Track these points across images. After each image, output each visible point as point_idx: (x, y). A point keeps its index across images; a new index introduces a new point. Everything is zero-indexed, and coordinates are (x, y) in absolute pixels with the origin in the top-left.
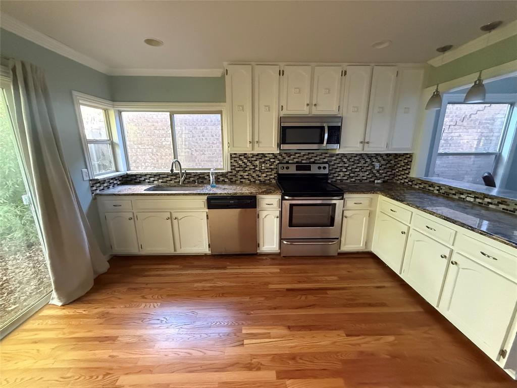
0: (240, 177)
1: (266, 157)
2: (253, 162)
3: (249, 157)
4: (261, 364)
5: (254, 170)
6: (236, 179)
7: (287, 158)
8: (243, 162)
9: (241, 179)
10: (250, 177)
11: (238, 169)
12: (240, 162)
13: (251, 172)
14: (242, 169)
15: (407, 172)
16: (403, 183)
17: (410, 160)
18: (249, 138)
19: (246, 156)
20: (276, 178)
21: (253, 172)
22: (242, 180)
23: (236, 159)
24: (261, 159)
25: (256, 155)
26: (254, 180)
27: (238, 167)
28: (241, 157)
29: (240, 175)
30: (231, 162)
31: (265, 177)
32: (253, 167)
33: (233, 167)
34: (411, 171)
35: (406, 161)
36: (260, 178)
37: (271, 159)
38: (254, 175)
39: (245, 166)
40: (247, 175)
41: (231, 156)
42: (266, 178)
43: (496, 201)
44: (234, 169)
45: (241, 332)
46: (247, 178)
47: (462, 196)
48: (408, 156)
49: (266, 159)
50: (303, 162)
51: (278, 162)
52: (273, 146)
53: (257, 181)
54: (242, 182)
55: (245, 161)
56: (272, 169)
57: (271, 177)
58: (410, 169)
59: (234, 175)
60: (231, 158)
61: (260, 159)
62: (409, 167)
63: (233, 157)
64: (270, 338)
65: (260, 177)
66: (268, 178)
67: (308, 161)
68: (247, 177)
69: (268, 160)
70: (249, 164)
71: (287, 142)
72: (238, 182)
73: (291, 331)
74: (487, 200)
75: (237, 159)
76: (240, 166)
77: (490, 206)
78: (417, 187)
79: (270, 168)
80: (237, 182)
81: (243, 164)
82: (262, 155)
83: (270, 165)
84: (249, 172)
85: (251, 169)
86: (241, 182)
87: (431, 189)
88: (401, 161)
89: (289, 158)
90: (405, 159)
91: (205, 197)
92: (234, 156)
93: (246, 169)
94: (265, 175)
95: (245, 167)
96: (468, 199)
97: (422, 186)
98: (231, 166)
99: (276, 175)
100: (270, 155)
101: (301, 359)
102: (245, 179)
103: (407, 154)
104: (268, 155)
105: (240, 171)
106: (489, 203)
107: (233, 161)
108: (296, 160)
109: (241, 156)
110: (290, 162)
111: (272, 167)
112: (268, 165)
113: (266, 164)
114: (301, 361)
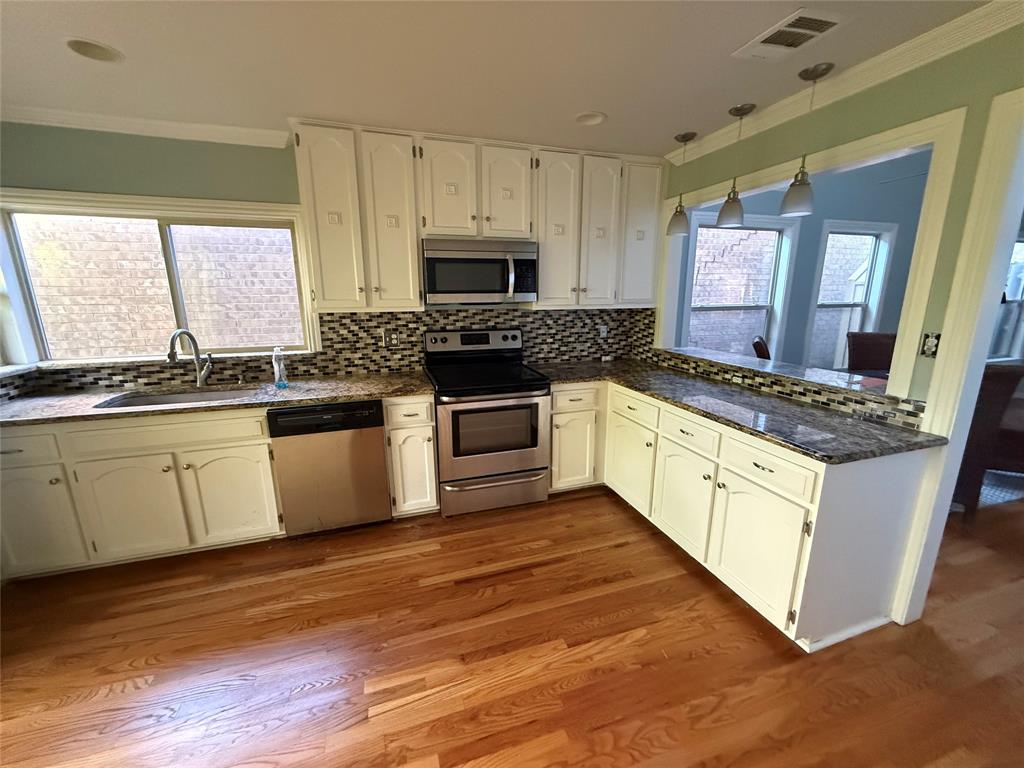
0: (346, 363)
1: (400, 319)
2: (372, 331)
3: (363, 321)
4: (408, 749)
5: (374, 347)
6: (336, 366)
7: (442, 322)
8: (349, 332)
9: (346, 366)
10: (367, 363)
11: (340, 346)
12: (344, 332)
13: (369, 351)
14: (347, 346)
15: (649, 340)
16: (645, 360)
17: (652, 319)
18: (358, 282)
19: (355, 318)
20: (423, 362)
21: (374, 351)
22: (349, 369)
23: (332, 325)
24: (389, 323)
25: (378, 316)
26: (376, 368)
27: (339, 342)
28: (344, 321)
29: (346, 359)
30: (322, 333)
31: (400, 360)
32: (373, 341)
33: (328, 343)
34: (655, 338)
35: (646, 321)
36: (388, 364)
37: (410, 322)
38: (376, 357)
39: (355, 339)
40: (360, 359)
41: (321, 318)
42: (402, 363)
43: (768, 380)
44: (329, 347)
45: (362, 693)
46: (361, 365)
47: (727, 376)
48: (649, 313)
49: (400, 323)
50: (474, 327)
51: (425, 328)
52: (412, 297)
53: (382, 370)
54: (350, 372)
55: (355, 328)
56: (414, 344)
57: (413, 359)
58: (653, 334)
59: (330, 360)
60: (322, 322)
61: (386, 323)
62: (651, 331)
63: (325, 321)
64: (424, 688)
65: (389, 360)
66: (406, 362)
67: (484, 326)
68: (361, 362)
69: (404, 326)
70: (362, 334)
71: (438, 289)
72: (343, 373)
73: (467, 664)
75: (336, 325)
76: (344, 340)
77: (763, 389)
78: (665, 365)
79: (409, 342)
80: (338, 373)
81: (350, 336)
82: (390, 316)
83: (408, 336)
84: (365, 352)
85: (369, 344)
86: (347, 373)
87: (685, 366)
88: (639, 321)
89: (446, 321)
90: (645, 318)
91: (264, 412)
92: (329, 318)
93: (358, 345)
94: (399, 356)
95: (355, 342)
96: (735, 380)
97: (672, 363)
98: (323, 340)
99: (422, 355)
100: (406, 316)
101: (487, 715)
102: (357, 366)
103: (647, 309)
104: (402, 316)
105: (344, 349)
106: (762, 384)
107: (325, 329)
108: (459, 324)
109: (344, 318)
110: (448, 328)
111: (413, 339)
112: (404, 336)
113: (401, 333)
114: (488, 719)
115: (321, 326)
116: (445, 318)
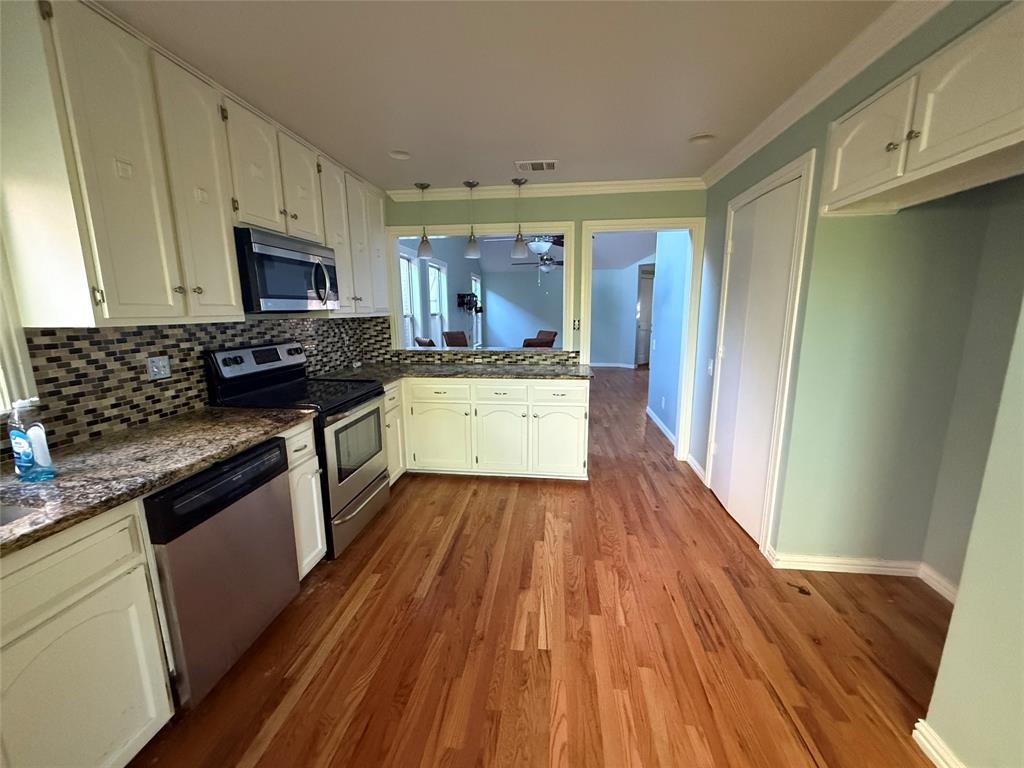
0: (90, 418)
1: (167, 337)
2: (128, 358)
3: (112, 342)
5: (135, 384)
6: (70, 428)
7: (220, 337)
8: (88, 356)
9: (90, 424)
10: (126, 411)
11: (75, 389)
12: (78, 363)
13: (127, 391)
14: (87, 388)
15: (384, 344)
16: (383, 361)
17: (386, 325)
18: (169, 280)
19: (97, 338)
20: (205, 395)
21: (134, 390)
22: (96, 428)
23: (53, 353)
24: (153, 343)
25: (135, 334)
26: (141, 416)
27: (72, 384)
28: (77, 345)
29: (88, 412)
30: (36, 369)
31: (174, 397)
32: (132, 374)
33: (50, 387)
34: (393, 341)
35: (379, 328)
36: (158, 406)
37: (181, 341)
38: (139, 399)
39: (100, 373)
40: (113, 406)
41: (29, 341)
42: (177, 402)
44: (51, 394)
45: (522, 652)
46: (116, 417)
47: (470, 360)
48: (381, 320)
49: (168, 342)
50: (254, 342)
51: (201, 348)
52: (234, 303)
53: (151, 419)
54: (98, 433)
55: (98, 355)
56: (189, 372)
57: (191, 393)
58: (390, 338)
59: (57, 418)
60: (33, 349)
61: (149, 344)
62: (386, 336)
63: (38, 347)
65: (159, 401)
66: (182, 400)
67: (261, 341)
68: (115, 412)
69: (173, 346)
70: (112, 365)
71: (270, 293)
72: (85, 437)
73: (529, 587)
74: (494, 357)
75: (62, 353)
76: (80, 378)
77: (498, 362)
78: (408, 361)
79: (183, 370)
80: (76, 440)
81: (91, 370)
82: (152, 332)
83: (182, 360)
84: (120, 393)
85: (125, 380)
86: (93, 435)
87: (430, 359)
88: (369, 328)
89: (224, 337)
90: (375, 326)
92: (46, 340)
93: (106, 384)
94: (171, 393)
95: (101, 379)
96: (477, 361)
97: (416, 359)
98: (39, 383)
99: (203, 386)
100: (176, 331)
102: (109, 419)
103: (378, 318)
104: (170, 332)
105: (82, 394)
106: (497, 360)
107: (41, 361)
108: (238, 340)
109: (77, 338)
110: (227, 345)
111: (188, 364)
112: (176, 361)
113: (171, 357)
115: (33, 356)
116: (222, 333)
